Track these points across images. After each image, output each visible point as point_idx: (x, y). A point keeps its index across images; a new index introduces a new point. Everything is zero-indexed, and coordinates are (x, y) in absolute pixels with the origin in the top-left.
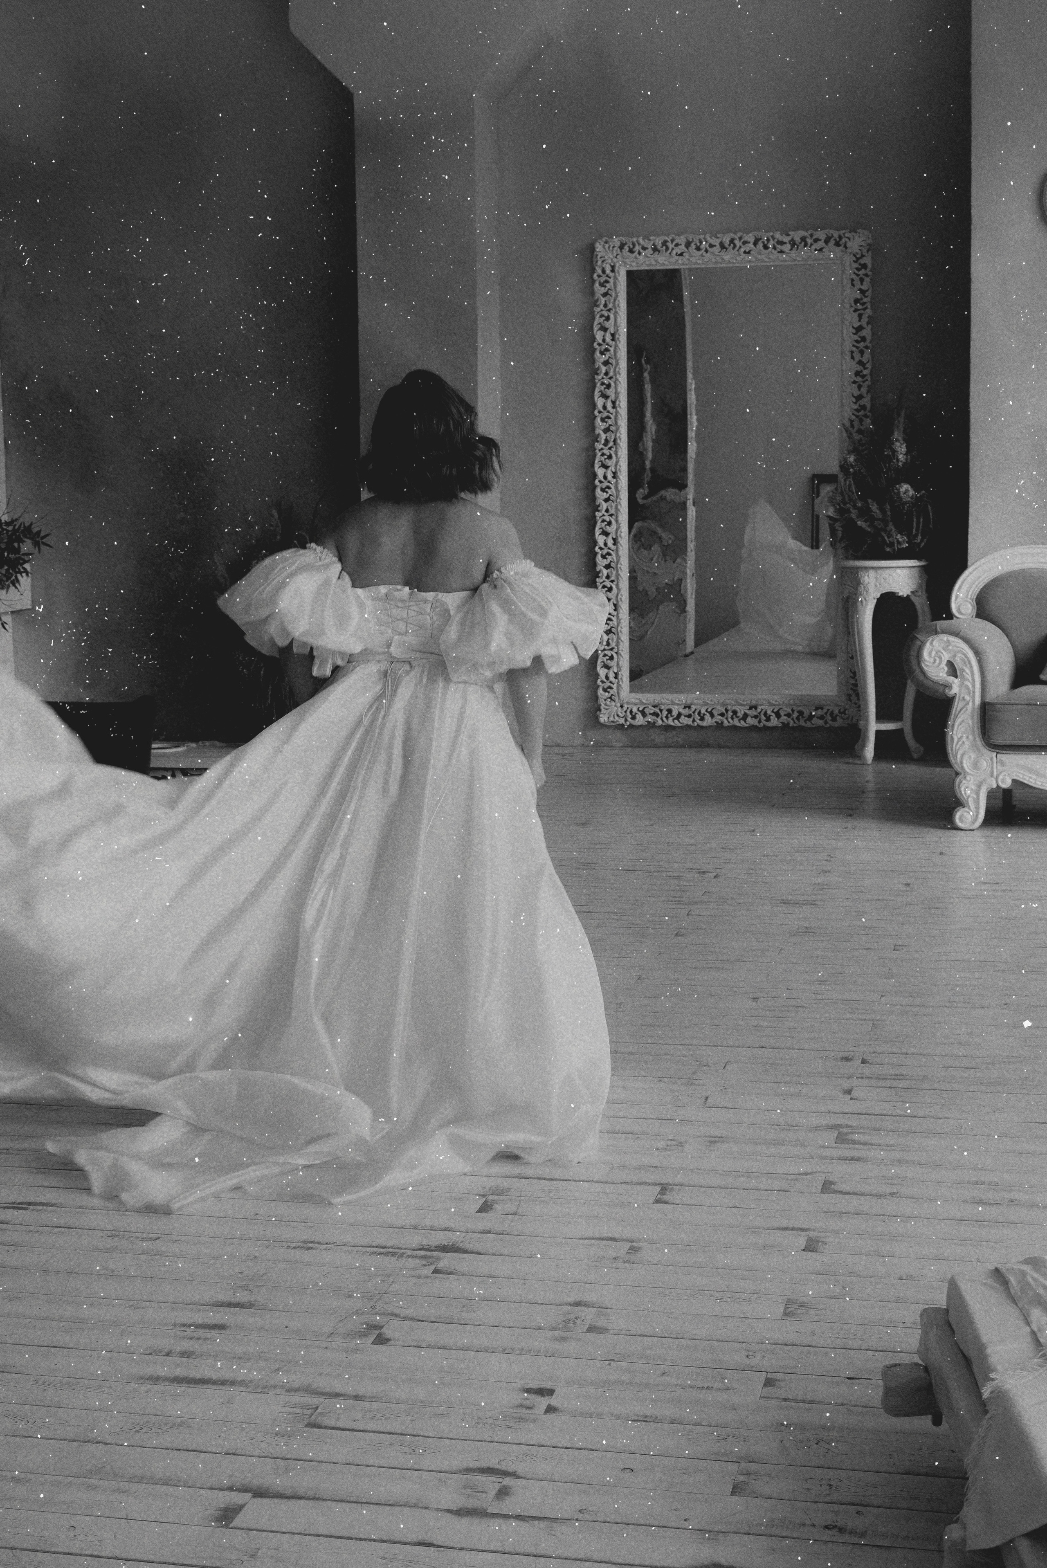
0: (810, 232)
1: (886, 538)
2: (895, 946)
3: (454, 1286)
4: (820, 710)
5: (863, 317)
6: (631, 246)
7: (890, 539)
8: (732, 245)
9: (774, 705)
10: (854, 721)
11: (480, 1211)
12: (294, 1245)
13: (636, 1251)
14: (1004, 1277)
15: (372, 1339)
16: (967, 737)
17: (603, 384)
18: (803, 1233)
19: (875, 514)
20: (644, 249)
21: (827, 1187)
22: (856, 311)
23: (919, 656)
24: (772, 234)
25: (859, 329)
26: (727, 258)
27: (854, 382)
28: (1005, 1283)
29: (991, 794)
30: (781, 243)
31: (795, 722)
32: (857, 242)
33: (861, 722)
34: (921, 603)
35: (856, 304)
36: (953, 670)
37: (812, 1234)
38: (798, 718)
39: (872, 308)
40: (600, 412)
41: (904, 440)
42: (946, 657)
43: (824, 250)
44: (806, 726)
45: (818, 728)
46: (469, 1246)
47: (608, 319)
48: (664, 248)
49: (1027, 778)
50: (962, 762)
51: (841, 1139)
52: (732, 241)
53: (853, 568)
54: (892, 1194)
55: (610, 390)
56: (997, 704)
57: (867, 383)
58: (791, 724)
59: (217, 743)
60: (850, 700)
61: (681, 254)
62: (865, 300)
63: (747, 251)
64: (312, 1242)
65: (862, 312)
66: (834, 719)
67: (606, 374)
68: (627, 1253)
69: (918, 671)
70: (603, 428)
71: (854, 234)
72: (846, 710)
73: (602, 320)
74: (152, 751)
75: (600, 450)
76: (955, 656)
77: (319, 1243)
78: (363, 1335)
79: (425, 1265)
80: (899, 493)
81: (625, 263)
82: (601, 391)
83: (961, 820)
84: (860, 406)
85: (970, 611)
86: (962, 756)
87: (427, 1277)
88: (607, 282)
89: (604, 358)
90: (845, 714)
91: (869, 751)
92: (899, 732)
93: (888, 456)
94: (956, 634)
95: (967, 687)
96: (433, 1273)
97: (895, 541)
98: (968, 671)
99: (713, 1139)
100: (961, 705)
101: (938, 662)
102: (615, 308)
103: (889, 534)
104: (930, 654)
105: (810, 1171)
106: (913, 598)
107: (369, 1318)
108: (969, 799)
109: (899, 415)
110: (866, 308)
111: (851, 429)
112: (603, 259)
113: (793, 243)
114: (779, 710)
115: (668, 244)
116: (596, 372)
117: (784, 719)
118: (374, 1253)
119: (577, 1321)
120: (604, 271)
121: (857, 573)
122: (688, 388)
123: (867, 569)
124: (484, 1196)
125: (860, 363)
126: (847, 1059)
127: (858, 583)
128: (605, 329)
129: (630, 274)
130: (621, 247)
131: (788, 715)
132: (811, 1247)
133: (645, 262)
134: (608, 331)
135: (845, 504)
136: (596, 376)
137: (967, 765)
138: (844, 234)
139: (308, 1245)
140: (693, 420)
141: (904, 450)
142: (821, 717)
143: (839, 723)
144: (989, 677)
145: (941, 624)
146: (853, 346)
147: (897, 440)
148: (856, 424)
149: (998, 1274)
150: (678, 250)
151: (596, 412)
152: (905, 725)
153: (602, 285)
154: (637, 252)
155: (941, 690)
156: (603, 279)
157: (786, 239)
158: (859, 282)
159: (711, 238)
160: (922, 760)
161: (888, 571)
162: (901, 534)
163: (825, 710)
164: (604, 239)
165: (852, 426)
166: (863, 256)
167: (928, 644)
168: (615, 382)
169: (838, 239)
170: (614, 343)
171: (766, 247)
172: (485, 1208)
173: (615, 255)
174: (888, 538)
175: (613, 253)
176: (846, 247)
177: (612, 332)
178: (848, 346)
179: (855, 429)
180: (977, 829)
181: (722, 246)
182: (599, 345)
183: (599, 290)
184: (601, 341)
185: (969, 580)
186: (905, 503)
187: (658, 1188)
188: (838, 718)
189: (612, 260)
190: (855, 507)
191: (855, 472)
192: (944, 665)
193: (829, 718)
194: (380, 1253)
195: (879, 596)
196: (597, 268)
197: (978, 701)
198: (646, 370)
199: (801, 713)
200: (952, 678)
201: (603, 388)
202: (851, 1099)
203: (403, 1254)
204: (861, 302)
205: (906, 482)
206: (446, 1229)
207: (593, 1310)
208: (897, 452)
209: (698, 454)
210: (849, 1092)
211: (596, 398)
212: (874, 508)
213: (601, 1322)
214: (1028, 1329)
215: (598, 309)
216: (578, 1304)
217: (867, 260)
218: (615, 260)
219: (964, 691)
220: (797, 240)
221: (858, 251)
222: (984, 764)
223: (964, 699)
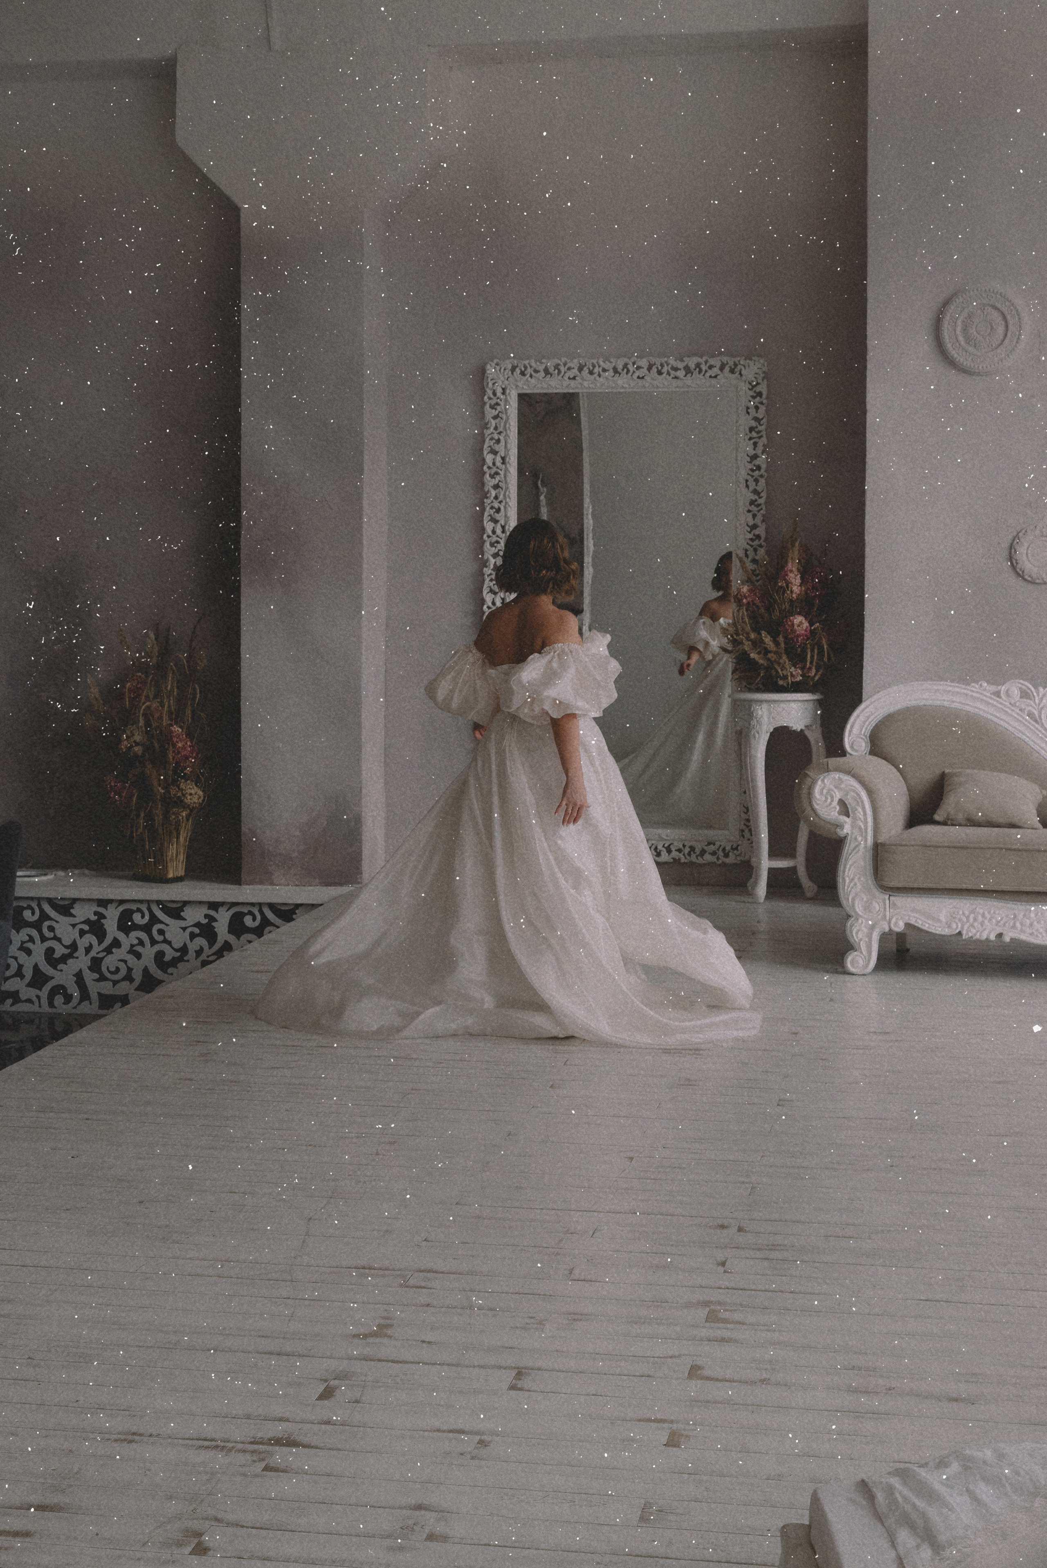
0: (704, 358)
1: (779, 670)
2: (780, 1100)
3: (286, 1486)
4: (712, 846)
5: (758, 445)
6: (523, 369)
7: (784, 672)
8: (625, 370)
9: (666, 840)
10: (747, 857)
11: (321, 1397)
12: (115, 1437)
13: (486, 1446)
14: (870, 1490)
15: (190, 1549)
16: (859, 878)
17: (492, 508)
18: (666, 1425)
19: (768, 647)
20: (536, 371)
21: (695, 1372)
22: (750, 439)
23: (810, 794)
24: (666, 359)
25: (755, 457)
26: (620, 382)
27: (749, 511)
28: (871, 1497)
29: (884, 937)
30: (676, 369)
31: (686, 858)
32: (752, 370)
33: (753, 859)
34: (815, 737)
35: (750, 432)
36: (845, 809)
37: (675, 1427)
38: (689, 854)
39: (767, 438)
40: (489, 537)
41: (798, 570)
42: (838, 795)
43: (718, 377)
44: (698, 862)
45: (711, 864)
46: (306, 1440)
47: (498, 441)
48: (557, 371)
49: (920, 922)
50: (853, 906)
51: (713, 1317)
52: (625, 366)
53: (745, 700)
54: (763, 1381)
55: (500, 514)
56: (890, 845)
57: (762, 512)
58: (683, 860)
59: (87, 872)
60: (743, 836)
61: (574, 378)
62: (760, 428)
63: (641, 376)
64: (134, 1434)
65: (756, 440)
66: (726, 855)
67: (496, 498)
68: (476, 1448)
69: (809, 809)
70: (492, 553)
71: (750, 362)
72: (738, 845)
73: (492, 443)
74: (18, 879)
75: (488, 576)
76: (847, 795)
77: (141, 1435)
78: (180, 1544)
79: (254, 1461)
80: (793, 625)
81: (517, 386)
82: (490, 515)
83: (852, 964)
84: (754, 535)
85: (863, 748)
86: (853, 900)
87: (256, 1476)
88: (498, 404)
89: (495, 481)
90: (738, 850)
91: (761, 890)
92: (794, 869)
93: (781, 587)
94: (849, 772)
95: (860, 828)
96: (263, 1470)
97: (789, 674)
98: (860, 810)
99: (576, 1317)
100: (853, 845)
101: (829, 800)
102: (506, 431)
103: (783, 666)
104: (821, 793)
105: (677, 1354)
106: (808, 733)
107: (189, 1524)
108: (861, 943)
109: (793, 546)
110: (761, 436)
111: (745, 559)
112: (494, 381)
113: (688, 370)
114: (669, 845)
115: (559, 367)
116: (485, 495)
117: (675, 854)
118: (200, 1447)
119: (415, 1527)
120: (494, 394)
121: (750, 706)
122: (585, 513)
123: (761, 701)
124: (326, 1381)
125: (755, 492)
126: (723, 1227)
127: (751, 715)
128: (495, 453)
129: (521, 396)
130: (513, 369)
131: (679, 851)
132: (673, 1442)
133: (537, 385)
134: (499, 454)
135: (737, 634)
136: (485, 500)
137: (859, 908)
138: (739, 361)
139: (130, 1438)
140: (590, 545)
141: (798, 581)
142: (714, 853)
143: (731, 860)
144: (883, 816)
145: (833, 761)
146: (748, 474)
147: (791, 571)
148: (751, 553)
149: (864, 1488)
150: (571, 374)
151: (485, 537)
152: (799, 862)
153: (492, 407)
154: (528, 375)
155: (833, 830)
156: (493, 402)
157: (681, 365)
158: (754, 410)
159: (604, 362)
160: (813, 899)
161: (782, 705)
162: (795, 667)
163: (717, 846)
164: (496, 361)
165: (747, 556)
166: (758, 384)
167: (819, 782)
168: (505, 508)
169: (733, 367)
170: (504, 466)
171: (660, 373)
172: (327, 1394)
173: (506, 377)
174: (782, 670)
175: (504, 375)
176: (741, 374)
177: (503, 456)
178: (743, 473)
179: (749, 559)
180: (870, 974)
181: (615, 371)
182: (489, 468)
183: (489, 413)
184: (491, 465)
185: (862, 718)
186: (799, 636)
187: (514, 1373)
188: (730, 854)
189: (503, 382)
190: (748, 638)
191: (748, 603)
192: (835, 803)
193: (721, 853)
194: (207, 1447)
195: (772, 730)
196: (487, 390)
197: (870, 841)
198: (542, 493)
199: (692, 849)
200: (845, 818)
201: (492, 512)
202: (725, 1272)
203: (233, 1447)
204: (756, 430)
205: (800, 614)
206: (281, 1420)
207: (434, 1514)
208: (791, 583)
209: (594, 578)
210: (723, 1264)
211: (485, 522)
212: (768, 640)
213: (439, 1529)
214: (893, 1554)
215: (489, 432)
216: (419, 1507)
217: (763, 388)
218: (506, 382)
219: (856, 832)
220: (692, 366)
221: (753, 379)
222: (877, 906)
223: (856, 839)
